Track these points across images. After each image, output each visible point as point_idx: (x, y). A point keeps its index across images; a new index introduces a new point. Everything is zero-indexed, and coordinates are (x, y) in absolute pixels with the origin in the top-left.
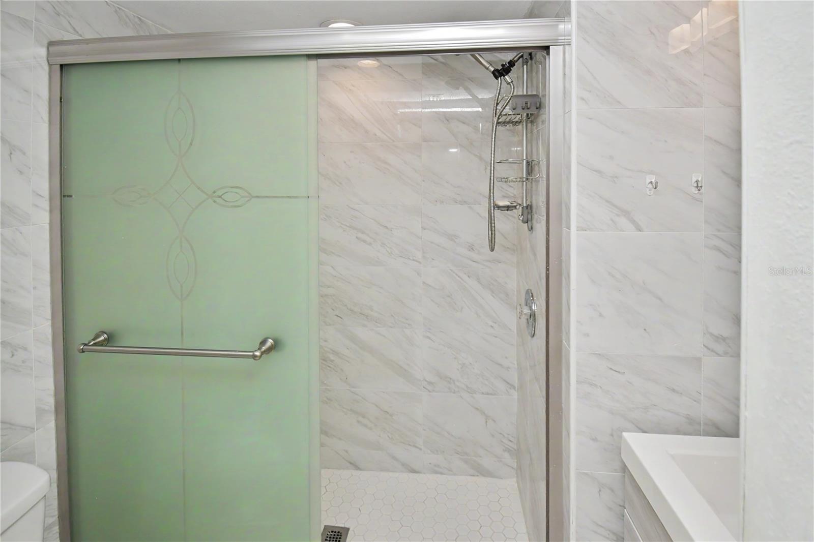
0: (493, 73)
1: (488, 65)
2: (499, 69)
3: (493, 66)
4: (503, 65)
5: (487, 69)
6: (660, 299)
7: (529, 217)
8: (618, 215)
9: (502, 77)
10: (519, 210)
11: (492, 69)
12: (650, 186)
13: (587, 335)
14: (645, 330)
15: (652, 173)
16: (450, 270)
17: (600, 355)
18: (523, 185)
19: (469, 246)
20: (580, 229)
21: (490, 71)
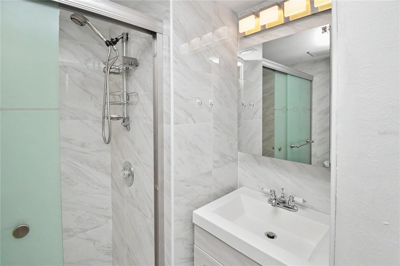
0: (106, 42)
1: (103, 37)
2: (110, 41)
3: (106, 39)
4: (112, 39)
5: (102, 39)
6: (201, 151)
7: (128, 123)
8: (188, 117)
9: (111, 46)
10: (121, 121)
11: (106, 40)
12: (198, 104)
13: (178, 173)
14: (197, 165)
15: (198, 98)
16: (68, 161)
17: (182, 181)
18: (124, 106)
19: (81, 145)
20: (175, 123)
21: (104, 41)
